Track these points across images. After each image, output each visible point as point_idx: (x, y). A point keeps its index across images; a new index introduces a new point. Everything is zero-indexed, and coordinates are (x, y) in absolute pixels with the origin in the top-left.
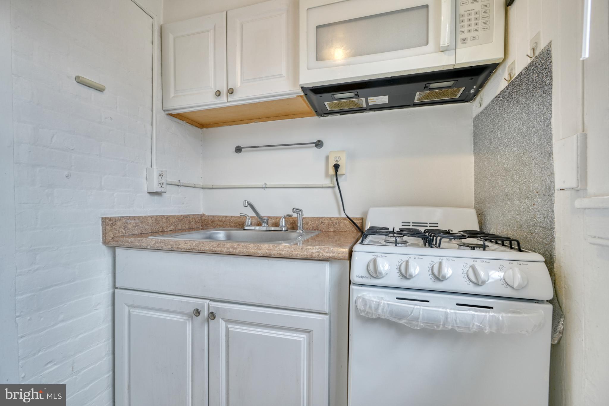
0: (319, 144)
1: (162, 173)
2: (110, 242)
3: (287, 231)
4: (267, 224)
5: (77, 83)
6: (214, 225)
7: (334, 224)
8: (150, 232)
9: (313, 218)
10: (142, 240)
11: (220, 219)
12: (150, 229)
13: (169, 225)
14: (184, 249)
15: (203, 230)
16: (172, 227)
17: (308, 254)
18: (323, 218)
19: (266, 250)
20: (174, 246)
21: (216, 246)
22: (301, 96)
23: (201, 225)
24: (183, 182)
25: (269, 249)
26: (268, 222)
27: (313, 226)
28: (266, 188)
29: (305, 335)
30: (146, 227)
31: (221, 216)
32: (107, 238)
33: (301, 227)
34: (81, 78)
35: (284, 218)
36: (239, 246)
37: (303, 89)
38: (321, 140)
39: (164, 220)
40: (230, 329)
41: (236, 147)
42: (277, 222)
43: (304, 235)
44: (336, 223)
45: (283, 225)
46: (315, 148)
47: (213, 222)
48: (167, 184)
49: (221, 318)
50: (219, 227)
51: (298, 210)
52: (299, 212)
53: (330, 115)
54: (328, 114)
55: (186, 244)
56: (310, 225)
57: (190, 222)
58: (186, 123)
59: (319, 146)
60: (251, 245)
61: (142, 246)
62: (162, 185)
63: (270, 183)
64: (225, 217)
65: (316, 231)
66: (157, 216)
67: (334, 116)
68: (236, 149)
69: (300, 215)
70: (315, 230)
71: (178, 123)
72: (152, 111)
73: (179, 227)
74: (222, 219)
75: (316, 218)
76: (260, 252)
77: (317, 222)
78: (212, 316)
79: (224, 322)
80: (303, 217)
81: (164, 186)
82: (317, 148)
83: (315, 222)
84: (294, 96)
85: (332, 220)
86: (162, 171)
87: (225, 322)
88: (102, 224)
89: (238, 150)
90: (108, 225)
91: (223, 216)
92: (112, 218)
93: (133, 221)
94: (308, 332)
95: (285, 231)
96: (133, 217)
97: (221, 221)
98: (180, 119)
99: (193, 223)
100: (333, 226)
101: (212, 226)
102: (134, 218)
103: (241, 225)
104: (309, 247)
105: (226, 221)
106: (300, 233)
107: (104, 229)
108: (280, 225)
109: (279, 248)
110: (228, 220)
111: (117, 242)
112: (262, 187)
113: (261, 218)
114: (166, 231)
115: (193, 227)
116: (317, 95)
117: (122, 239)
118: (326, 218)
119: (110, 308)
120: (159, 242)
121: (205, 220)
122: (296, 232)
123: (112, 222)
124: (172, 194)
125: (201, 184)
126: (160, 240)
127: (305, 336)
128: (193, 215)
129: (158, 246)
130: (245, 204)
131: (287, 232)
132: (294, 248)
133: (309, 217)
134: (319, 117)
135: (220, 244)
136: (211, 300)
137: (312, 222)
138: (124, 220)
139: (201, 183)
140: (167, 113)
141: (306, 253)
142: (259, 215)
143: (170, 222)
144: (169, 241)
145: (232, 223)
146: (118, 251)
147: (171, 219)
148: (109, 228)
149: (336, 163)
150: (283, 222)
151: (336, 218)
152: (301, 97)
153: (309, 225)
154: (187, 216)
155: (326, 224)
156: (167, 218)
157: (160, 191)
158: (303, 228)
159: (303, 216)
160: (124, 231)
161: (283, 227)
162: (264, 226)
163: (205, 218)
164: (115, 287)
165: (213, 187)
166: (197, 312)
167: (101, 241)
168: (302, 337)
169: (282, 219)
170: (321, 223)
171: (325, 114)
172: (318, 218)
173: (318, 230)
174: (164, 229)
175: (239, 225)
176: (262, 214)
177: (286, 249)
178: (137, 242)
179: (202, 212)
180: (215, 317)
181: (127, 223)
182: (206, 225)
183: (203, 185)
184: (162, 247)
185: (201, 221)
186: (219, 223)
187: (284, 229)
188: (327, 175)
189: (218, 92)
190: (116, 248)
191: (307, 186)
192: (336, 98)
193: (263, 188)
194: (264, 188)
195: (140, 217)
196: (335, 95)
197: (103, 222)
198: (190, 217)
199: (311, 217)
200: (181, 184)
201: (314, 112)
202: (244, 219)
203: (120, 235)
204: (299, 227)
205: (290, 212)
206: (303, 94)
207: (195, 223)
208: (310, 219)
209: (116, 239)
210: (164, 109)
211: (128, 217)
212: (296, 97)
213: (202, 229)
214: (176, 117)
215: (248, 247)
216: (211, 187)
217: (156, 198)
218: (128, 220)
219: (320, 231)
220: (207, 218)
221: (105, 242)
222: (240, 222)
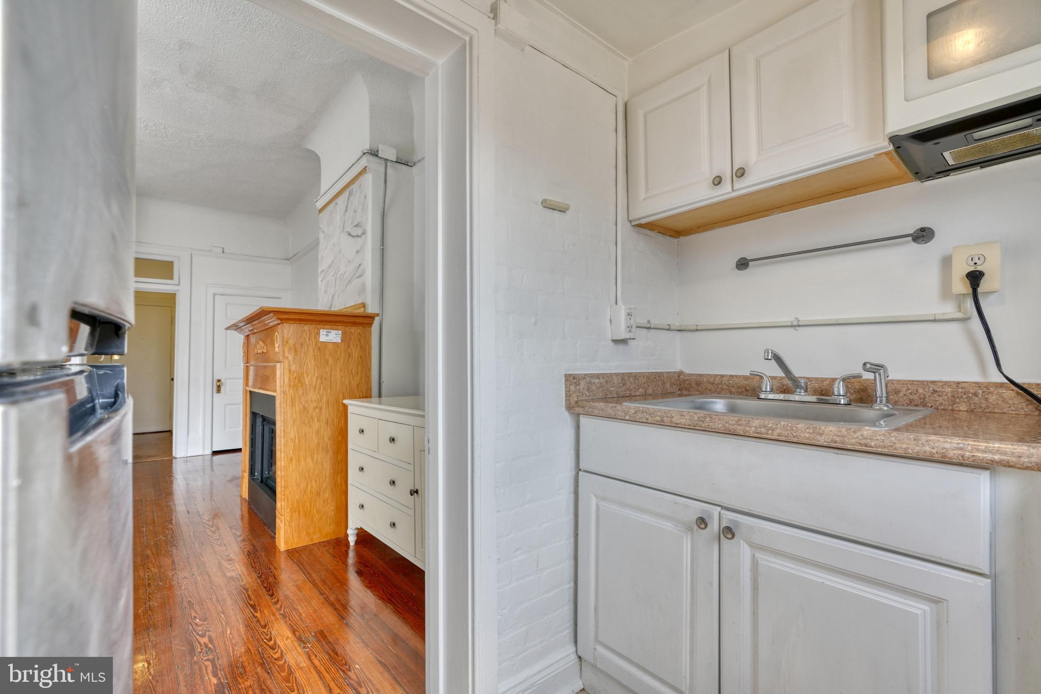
0: (923, 235)
1: (630, 311)
2: (574, 407)
3: (850, 404)
4: (806, 391)
5: (543, 208)
6: (701, 389)
7: (970, 395)
8: (616, 396)
9: (912, 382)
10: (615, 407)
11: (712, 380)
12: (615, 392)
13: (637, 388)
14: (681, 424)
15: (682, 396)
16: (641, 390)
17: (934, 451)
18: (938, 382)
19: (834, 436)
20: (665, 419)
21: (734, 422)
22: (887, 154)
23: (679, 389)
24: (655, 322)
25: (839, 434)
26: (807, 387)
27: (911, 397)
28: (799, 326)
29: (927, 606)
30: (611, 389)
31: (713, 375)
32: (571, 401)
33: (884, 399)
34: (548, 201)
35: (844, 380)
36: (777, 425)
37: (894, 139)
38: (929, 226)
39: (631, 379)
40: (759, 561)
41: (739, 260)
42: (824, 387)
43: (896, 414)
44: (976, 394)
45: (842, 393)
46: (913, 244)
47: (698, 384)
48: (637, 327)
49: (743, 540)
50: (709, 392)
51: (876, 366)
52: (879, 370)
53: (951, 174)
54: (947, 171)
55: (682, 417)
56: (905, 395)
57: (664, 384)
58: (658, 234)
59: (922, 239)
60: (800, 425)
61: (617, 416)
62: (630, 329)
63: (805, 318)
64: (719, 377)
65: (920, 408)
66: (623, 374)
67: (964, 173)
68: (739, 263)
69: (880, 375)
70: (916, 406)
71: (646, 235)
72: (616, 225)
73: (650, 391)
74: (714, 380)
75: (918, 381)
76: (822, 440)
77: (921, 391)
78: (729, 532)
79: (748, 547)
80: (888, 380)
81: (633, 330)
82: (918, 243)
83: (917, 390)
84: (872, 155)
85: (963, 388)
86: (630, 309)
87: (750, 547)
88: (565, 383)
89: (743, 264)
90: (572, 385)
91: (716, 376)
92: (576, 376)
93: (597, 381)
94: (935, 601)
95: (843, 404)
96: (597, 374)
97: (714, 383)
98: (649, 229)
99: (668, 385)
100: (966, 400)
101: (698, 390)
102: (598, 376)
103: (751, 391)
104: (933, 437)
105: (721, 383)
106: (880, 409)
107: (567, 390)
108: (833, 393)
109: (862, 435)
110: (726, 382)
111: (583, 407)
112: (791, 324)
113: (794, 380)
114: (633, 395)
115: (668, 391)
116: (925, 143)
117: (588, 404)
118: (946, 383)
119: (572, 496)
120: (641, 411)
121: (684, 381)
122: (871, 407)
123: (575, 381)
124: (642, 341)
125: (678, 324)
126: (641, 409)
127: (927, 608)
128: (668, 373)
129: (640, 416)
130: (768, 356)
131: (849, 406)
132: (896, 437)
133: (900, 381)
134: (922, 182)
135: (741, 421)
136: (723, 507)
137: (909, 389)
138: (588, 379)
139: (676, 323)
140: (634, 223)
141: (927, 448)
142: (792, 374)
143: (638, 382)
144: (655, 411)
145: (733, 387)
146: (583, 420)
147: (640, 379)
148: (572, 388)
149: (972, 269)
150: (839, 388)
151: (974, 383)
152: (885, 154)
153: (902, 394)
154: (660, 374)
155: (946, 395)
156: (635, 376)
157: (628, 337)
158: (888, 401)
159: (889, 378)
160: (588, 394)
161: (841, 397)
162: (798, 393)
163: (685, 378)
164: (578, 469)
165: (698, 328)
166: (702, 522)
167: (564, 406)
168: (921, 609)
169: (839, 383)
170: (932, 393)
171: (938, 173)
172: (923, 382)
173: (925, 405)
174: (632, 392)
175: (746, 390)
176: (797, 373)
177: (877, 438)
178: (609, 408)
179: (679, 369)
180: (733, 535)
181: (591, 383)
182: (687, 389)
183: (680, 326)
184: (647, 419)
185: (678, 382)
186: (709, 386)
187: (842, 400)
188: (946, 293)
189: (718, 179)
190: (581, 416)
191: (893, 320)
192: (975, 139)
193: (792, 326)
194: (795, 326)
195: (604, 374)
196: (974, 134)
197: (566, 380)
198: (664, 376)
199: (904, 381)
200: (652, 327)
201: (910, 175)
202: (755, 380)
203: (584, 398)
204: (879, 398)
205: (858, 370)
206: (891, 148)
207: (671, 386)
208: (903, 384)
209: (581, 404)
210: (630, 219)
211: (591, 374)
212: (874, 156)
213: (680, 395)
214: (644, 228)
215: (794, 429)
216: (694, 328)
217: (621, 347)
218: (592, 378)
219: (931, 409)
220: (687, 378)
221: (569, 408)
222: (748, 385)
